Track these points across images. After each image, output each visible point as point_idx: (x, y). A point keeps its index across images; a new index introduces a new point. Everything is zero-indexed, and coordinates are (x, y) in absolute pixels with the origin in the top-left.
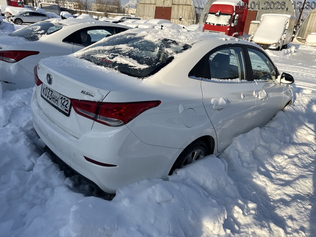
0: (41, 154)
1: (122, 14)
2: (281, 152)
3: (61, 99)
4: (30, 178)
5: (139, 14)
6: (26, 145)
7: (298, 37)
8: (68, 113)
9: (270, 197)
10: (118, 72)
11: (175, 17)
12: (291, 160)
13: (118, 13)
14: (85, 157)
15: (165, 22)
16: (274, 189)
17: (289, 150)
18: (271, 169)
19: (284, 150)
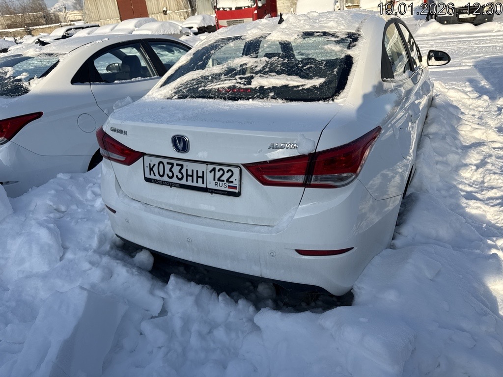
0: (166, 281)
1: (58, 24)
2: (462, 163)
3: (211, 172)
4: (178, 324)
5: (90, 17)
6: (132, 274)
7: (347, 5)
8: (237, 191)
9: (498, 225)
10: (283, 101)
11: (155, 11)
12: (485, 169)
13: (47, 24)
14: (297, 251)
15: (146, 23)
16: (496, 213)
17: (470, 157)
18: (469, 189)
19: (464, 159)
